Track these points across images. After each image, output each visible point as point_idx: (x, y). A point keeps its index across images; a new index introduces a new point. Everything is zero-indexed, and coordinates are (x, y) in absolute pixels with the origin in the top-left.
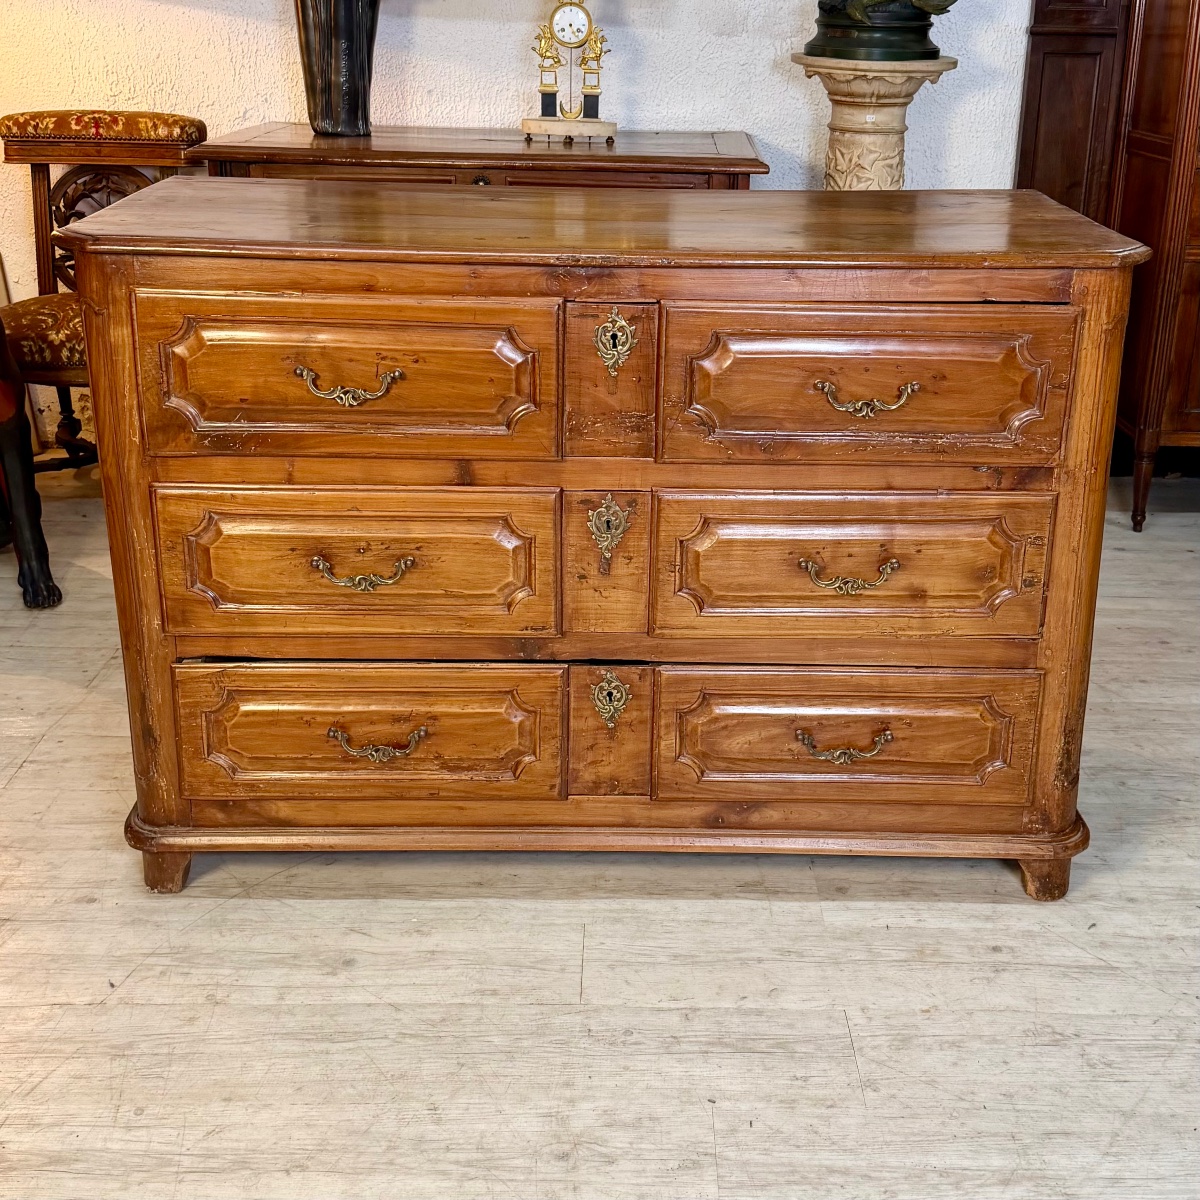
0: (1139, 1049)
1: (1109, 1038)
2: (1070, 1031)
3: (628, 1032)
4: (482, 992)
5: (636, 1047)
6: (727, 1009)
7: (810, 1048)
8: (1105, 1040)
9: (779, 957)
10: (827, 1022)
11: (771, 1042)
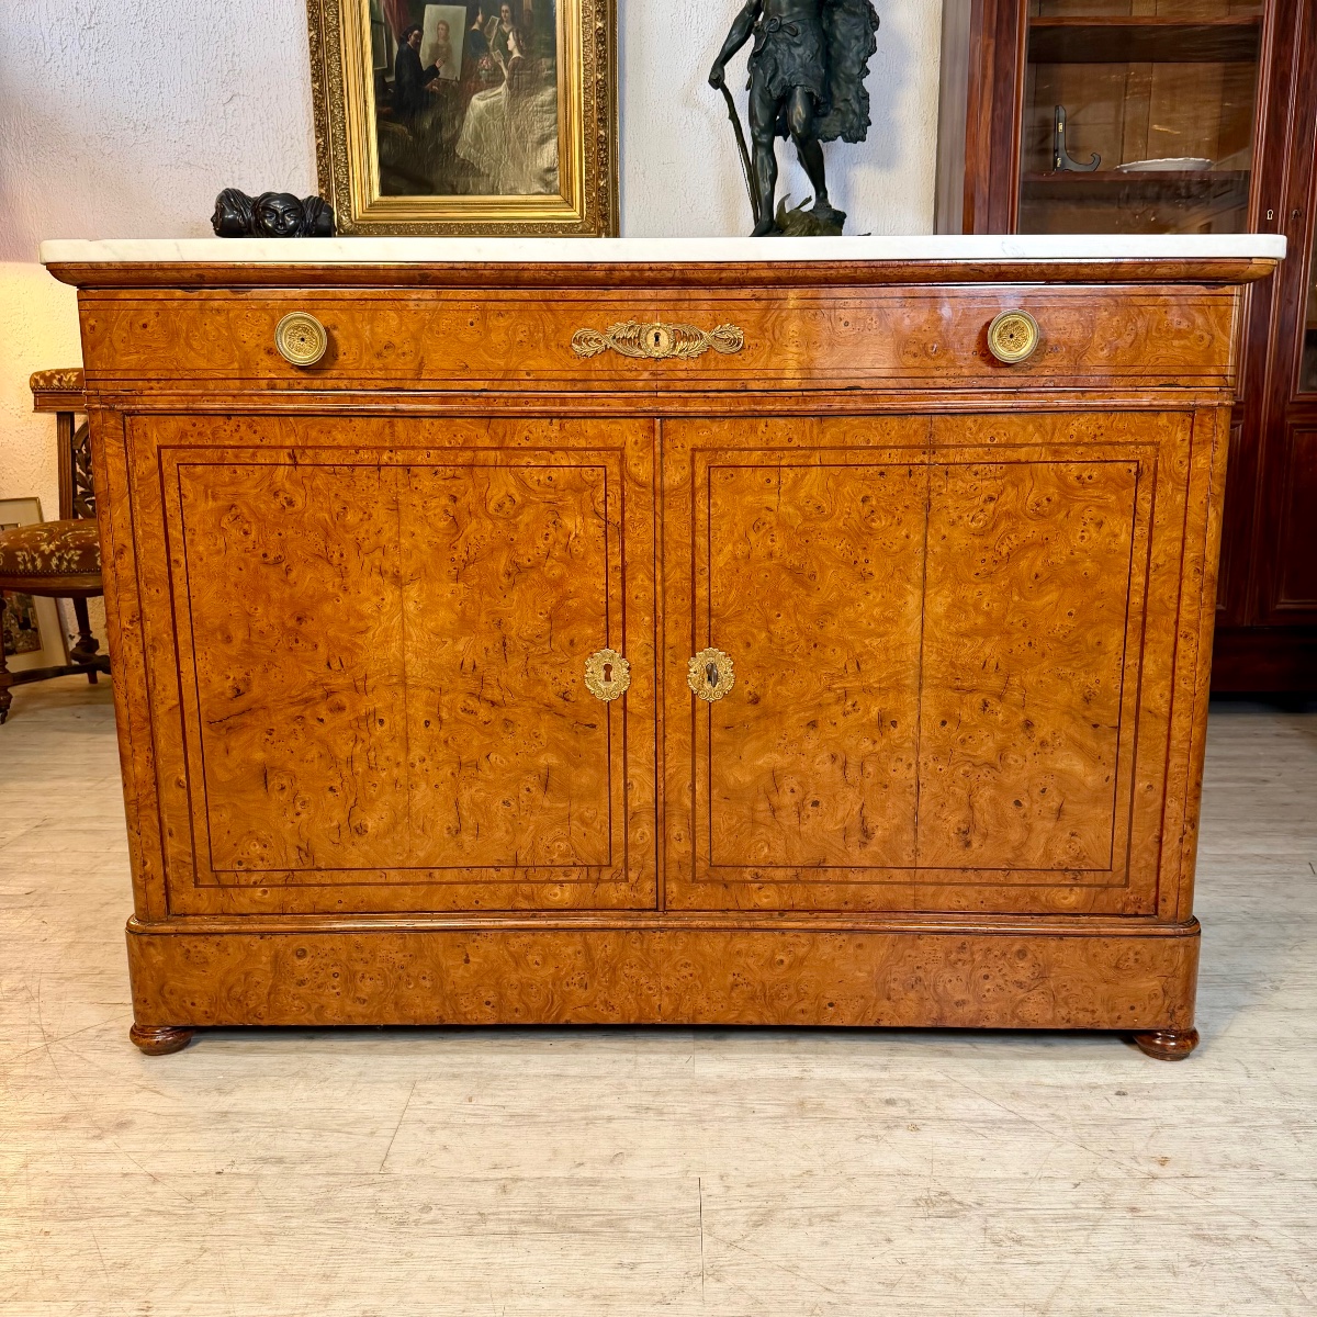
0: (1055, 1220)
1: (1019, 1206)
2: (970, 1199)
3: (426, 1208)
4: (265, 1160)
5: (431, 1226)
6: (556, 1180)
7: (647, 1227)
8: (1014, 1210)
9: (634, 1115)
10: (675, 1192)
11: (601, 1218)
